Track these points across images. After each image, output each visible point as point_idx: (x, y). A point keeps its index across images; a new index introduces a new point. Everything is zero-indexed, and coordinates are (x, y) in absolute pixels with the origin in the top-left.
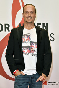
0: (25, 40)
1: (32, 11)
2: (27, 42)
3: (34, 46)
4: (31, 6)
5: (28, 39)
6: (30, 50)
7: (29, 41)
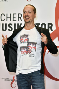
0: (23, 41)
1: (29, 11)
2: (25, 43)
3: (31, 46)
4: (29, 6)
5: (26, 40)
6: (27, 50)
7: (27, 41)
